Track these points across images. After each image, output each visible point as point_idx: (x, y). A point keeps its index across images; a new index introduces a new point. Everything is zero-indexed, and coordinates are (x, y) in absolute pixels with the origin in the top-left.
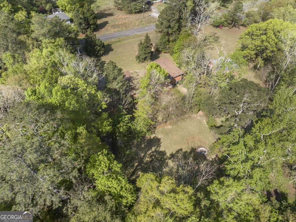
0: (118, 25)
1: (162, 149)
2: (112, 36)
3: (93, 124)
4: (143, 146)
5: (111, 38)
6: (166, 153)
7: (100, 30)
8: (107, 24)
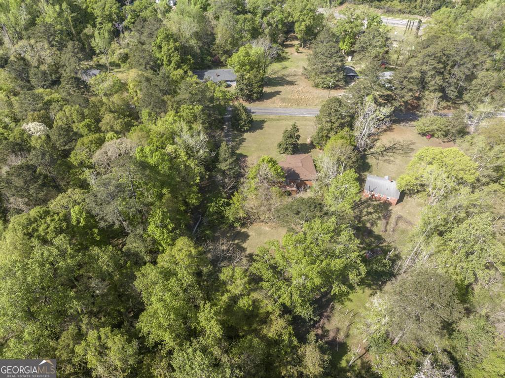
0: (289, 99)
1: (244, 245)
2: (273, 111)
3: (181, 192)
4: (228, 235)
5: (272, 113)
6: (246, 251)
7: (265, 101)
8: (278, 96)
